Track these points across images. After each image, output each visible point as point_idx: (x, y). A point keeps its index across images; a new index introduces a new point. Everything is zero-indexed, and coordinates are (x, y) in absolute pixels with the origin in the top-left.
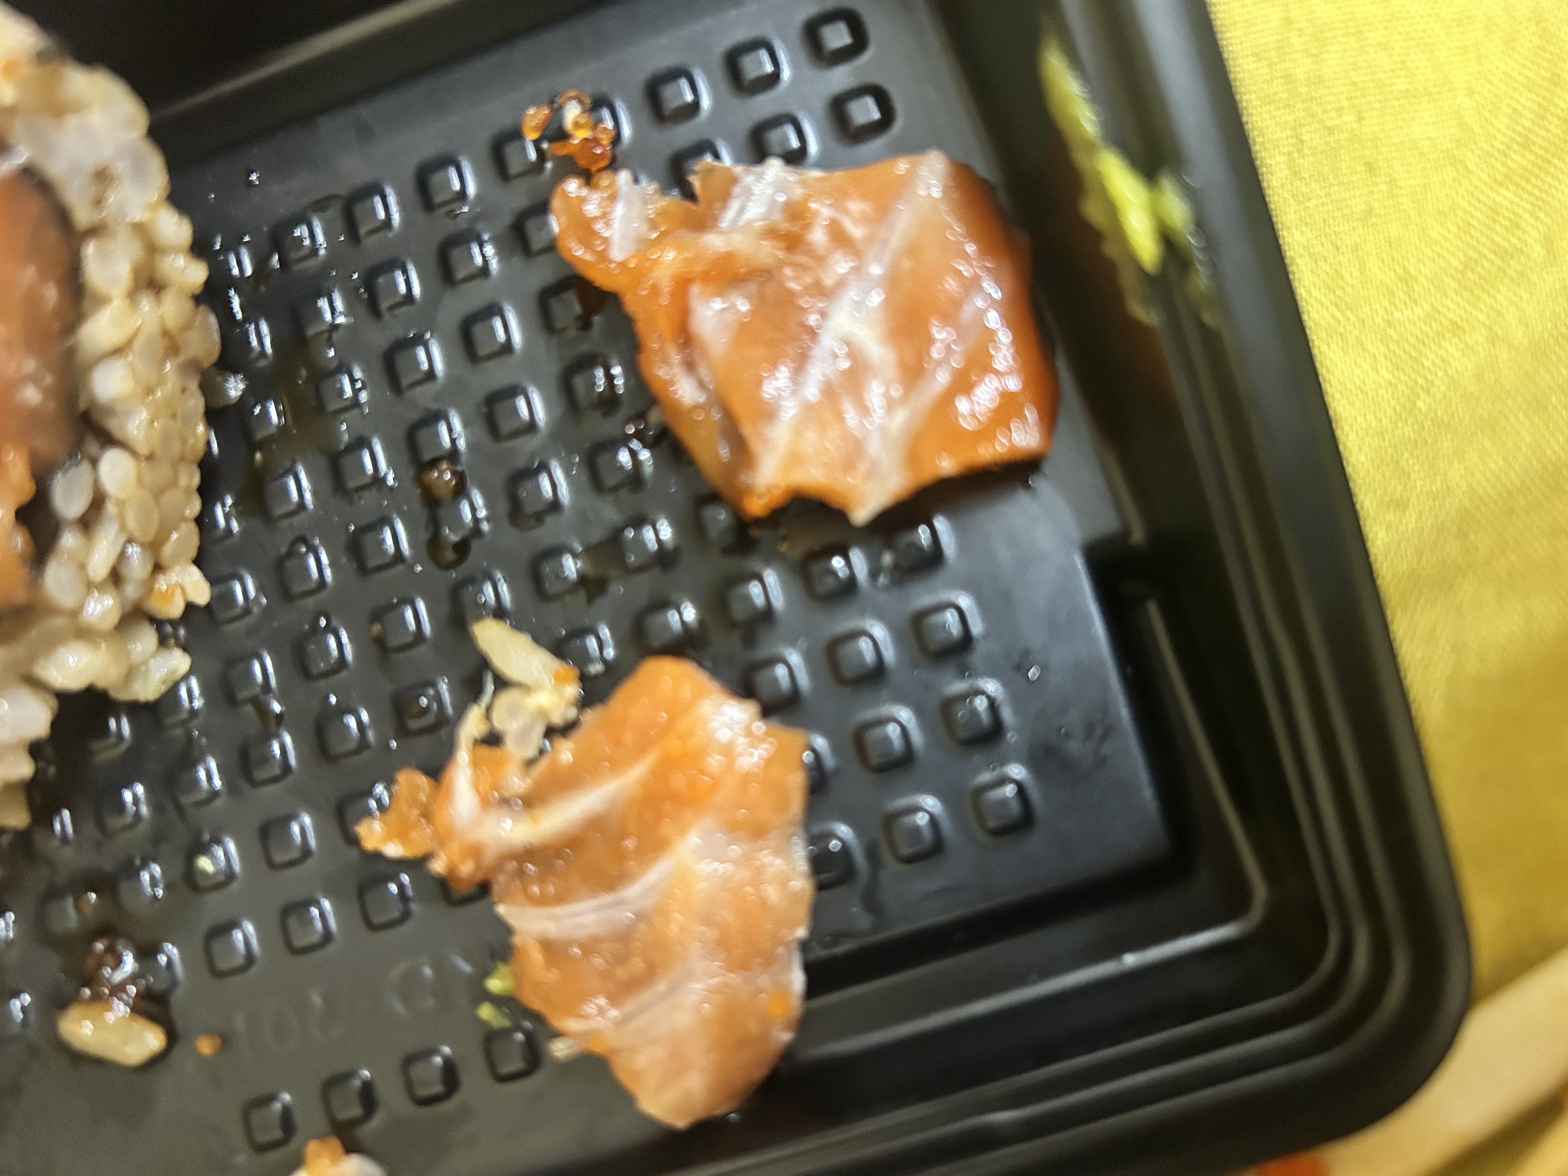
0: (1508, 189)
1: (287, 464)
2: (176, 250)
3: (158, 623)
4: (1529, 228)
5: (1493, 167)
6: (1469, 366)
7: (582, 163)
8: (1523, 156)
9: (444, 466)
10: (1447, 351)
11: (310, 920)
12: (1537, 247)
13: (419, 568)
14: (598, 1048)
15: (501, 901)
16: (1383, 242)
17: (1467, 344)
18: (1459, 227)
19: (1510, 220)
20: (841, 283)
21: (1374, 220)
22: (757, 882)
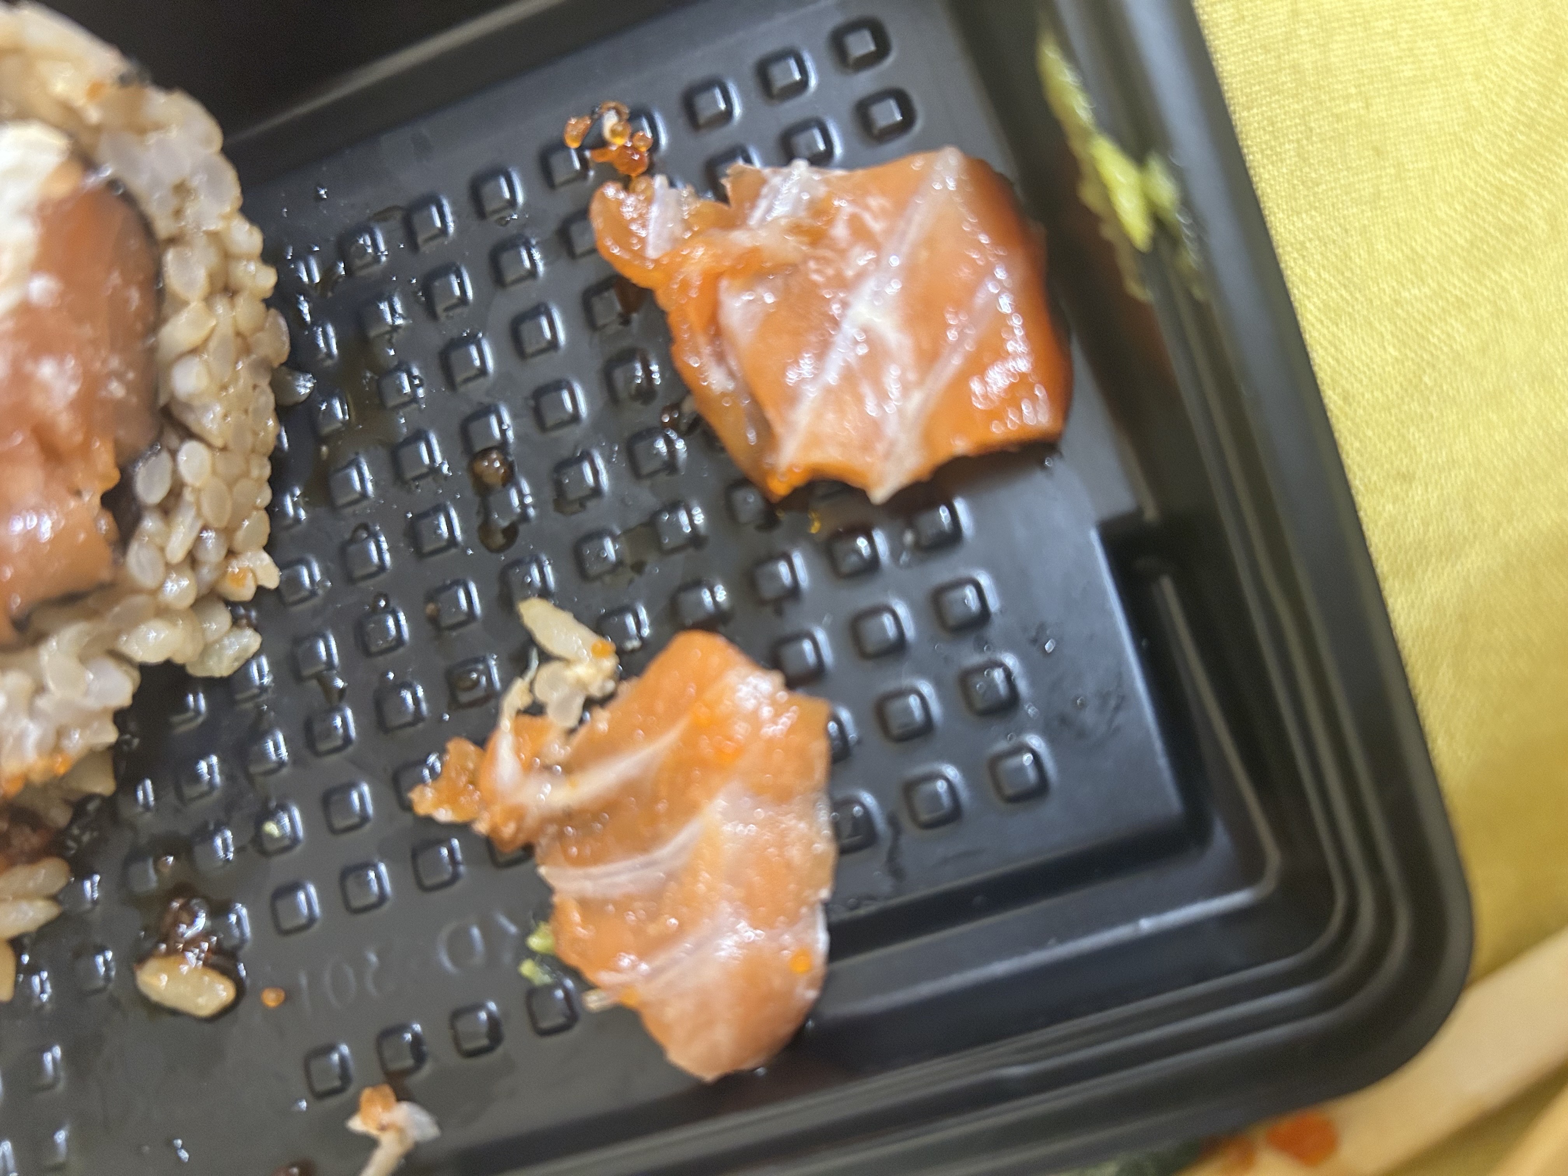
0: (1514, 170)
1: (352, 456)
2: (249, 258)
3: (232, 605)
4: (1534, 206)
5: (1500, 148)
6: (1474, 341)
7: (622, 170)
8: (1528, 136)
9: (494, 456)
10: (1453, 328)
11: (368, 883)
12: (1542, 224)
13: (470, 552)
14: (631, 1001)
15: (543, 864)
16: (1391, 224)
17: (1472, 319)
18: (1466, 207)
19: (1516, 199)
20: (862, 275)
21: (1382, 203)
22: (782, 844)
